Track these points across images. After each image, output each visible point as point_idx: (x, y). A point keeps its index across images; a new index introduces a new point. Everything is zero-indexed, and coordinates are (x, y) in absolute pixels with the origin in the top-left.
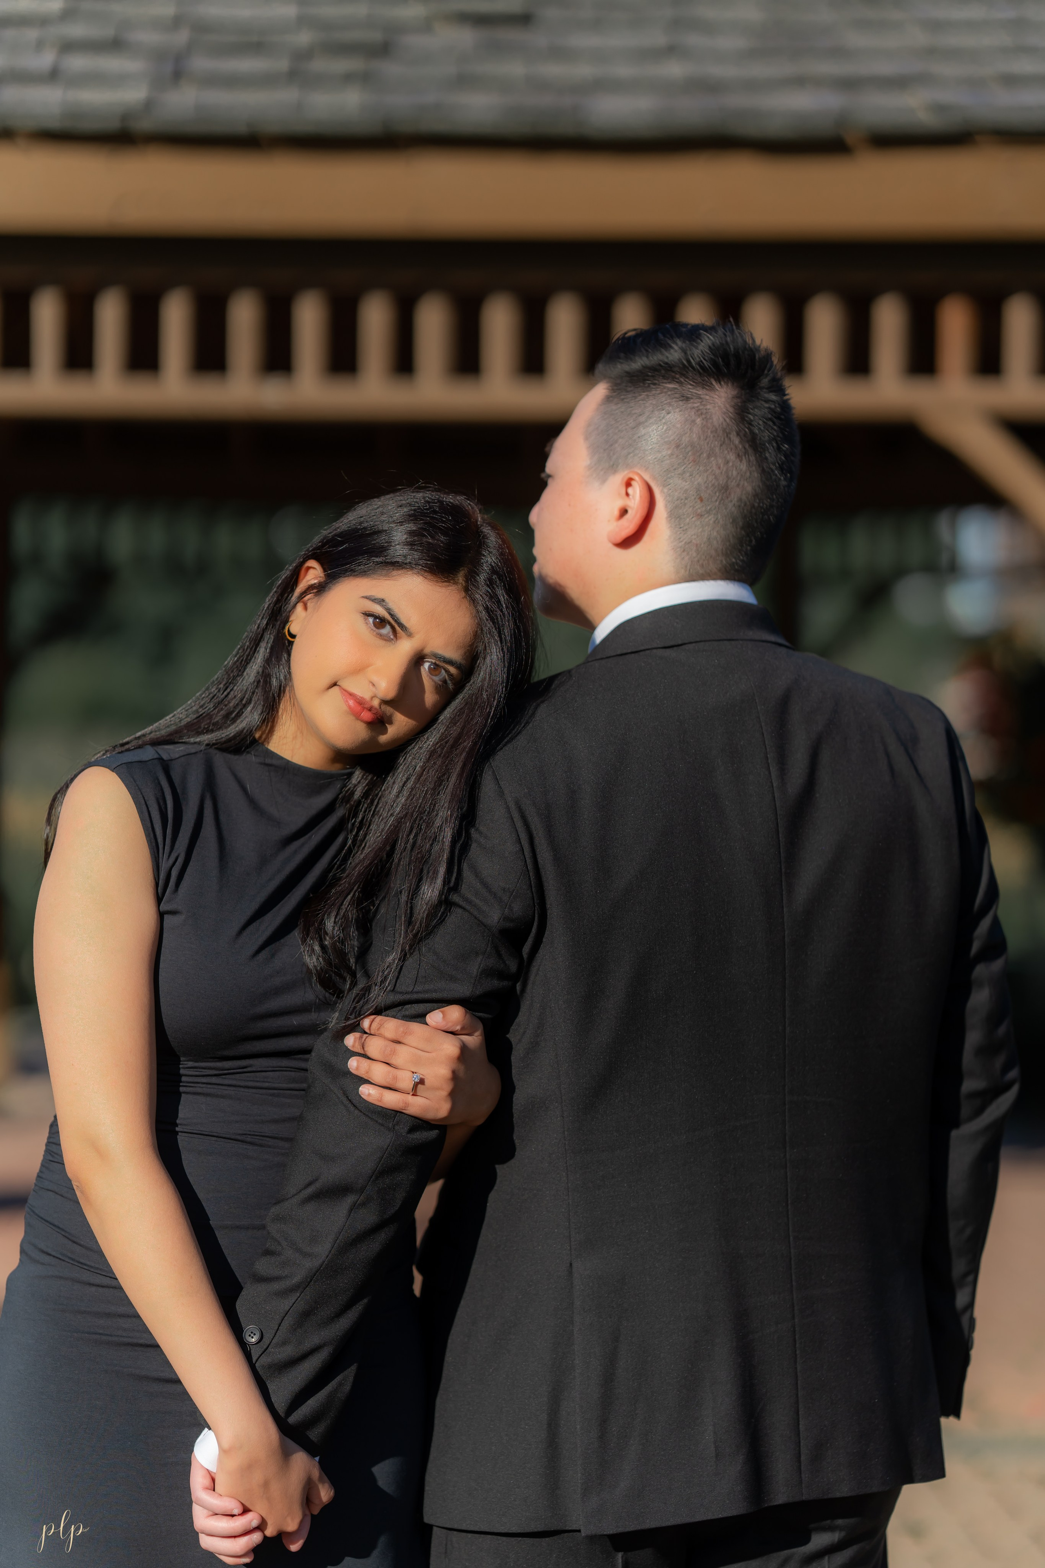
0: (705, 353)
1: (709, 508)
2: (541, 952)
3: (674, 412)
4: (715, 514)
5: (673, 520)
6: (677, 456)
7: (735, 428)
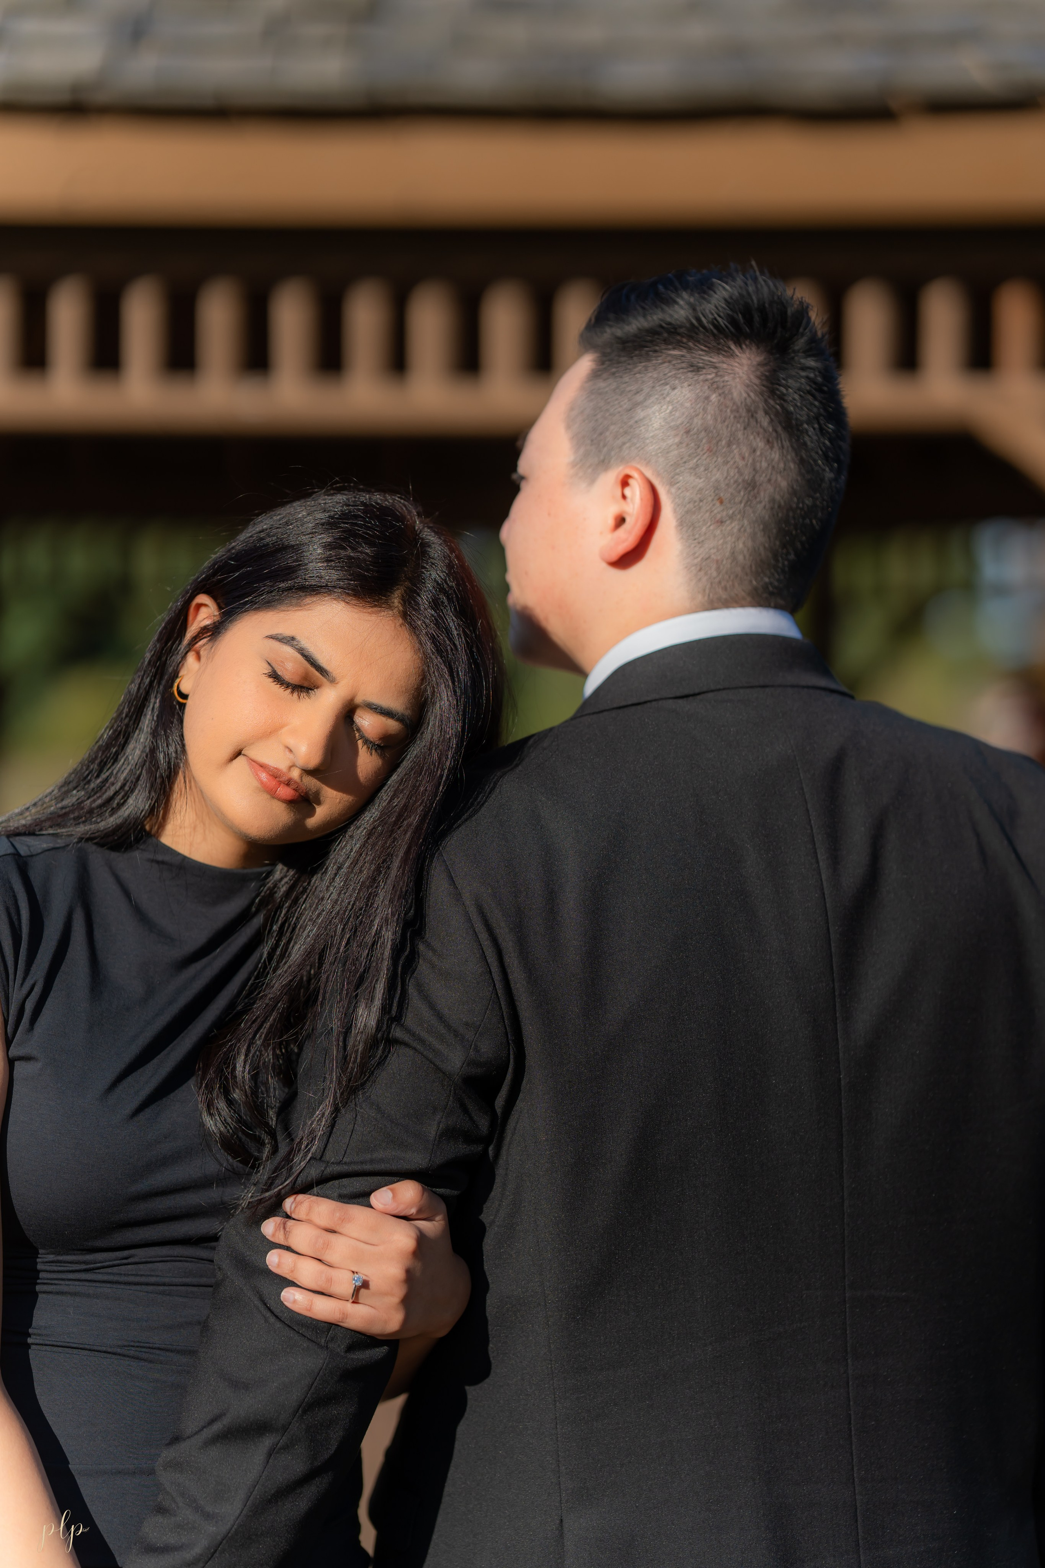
0: (720, 308)
1: (731, 512)
2: (520, 1104)
3: (682, 387)
4: (739, 520)
5: (685, 529)
6: (687, 445)
7: (761, 405)
